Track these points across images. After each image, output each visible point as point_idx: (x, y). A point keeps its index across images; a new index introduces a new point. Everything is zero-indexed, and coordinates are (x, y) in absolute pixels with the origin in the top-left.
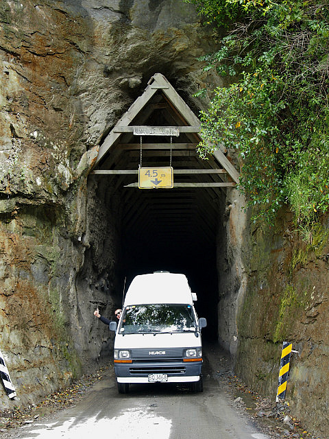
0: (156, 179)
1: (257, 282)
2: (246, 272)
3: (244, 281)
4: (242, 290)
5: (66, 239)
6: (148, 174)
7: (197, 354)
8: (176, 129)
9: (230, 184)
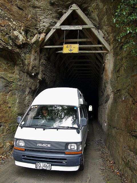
0: (71, 49)
1: (120, 95)
2: (113, 91)
3: (112, 96)
4: (110, 101)
5: (24, 72)
6: (67, 47)
7: (78, 148)
8: (81, 26)
9: (106, 52)
